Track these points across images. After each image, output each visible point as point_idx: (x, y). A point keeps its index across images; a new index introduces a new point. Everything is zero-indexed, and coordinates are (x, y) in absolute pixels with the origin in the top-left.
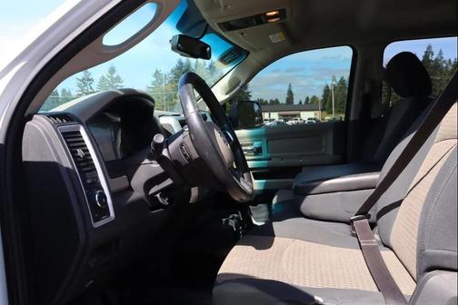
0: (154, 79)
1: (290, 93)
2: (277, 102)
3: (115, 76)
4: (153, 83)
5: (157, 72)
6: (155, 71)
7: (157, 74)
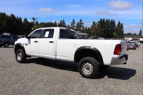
0: (93, 24)
1: (141, 31)
2: (135, 34)
3: (81, 22)
4: (92, 25)
5: (94, 22)
6: (93, 22)
7: (94, 23)
